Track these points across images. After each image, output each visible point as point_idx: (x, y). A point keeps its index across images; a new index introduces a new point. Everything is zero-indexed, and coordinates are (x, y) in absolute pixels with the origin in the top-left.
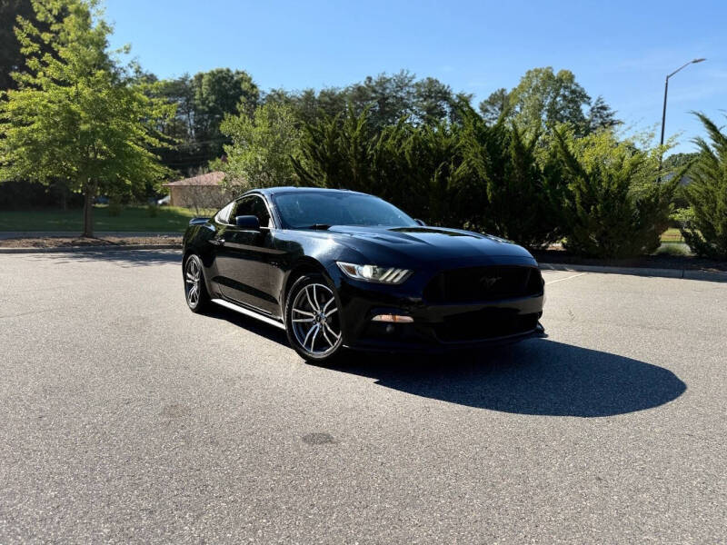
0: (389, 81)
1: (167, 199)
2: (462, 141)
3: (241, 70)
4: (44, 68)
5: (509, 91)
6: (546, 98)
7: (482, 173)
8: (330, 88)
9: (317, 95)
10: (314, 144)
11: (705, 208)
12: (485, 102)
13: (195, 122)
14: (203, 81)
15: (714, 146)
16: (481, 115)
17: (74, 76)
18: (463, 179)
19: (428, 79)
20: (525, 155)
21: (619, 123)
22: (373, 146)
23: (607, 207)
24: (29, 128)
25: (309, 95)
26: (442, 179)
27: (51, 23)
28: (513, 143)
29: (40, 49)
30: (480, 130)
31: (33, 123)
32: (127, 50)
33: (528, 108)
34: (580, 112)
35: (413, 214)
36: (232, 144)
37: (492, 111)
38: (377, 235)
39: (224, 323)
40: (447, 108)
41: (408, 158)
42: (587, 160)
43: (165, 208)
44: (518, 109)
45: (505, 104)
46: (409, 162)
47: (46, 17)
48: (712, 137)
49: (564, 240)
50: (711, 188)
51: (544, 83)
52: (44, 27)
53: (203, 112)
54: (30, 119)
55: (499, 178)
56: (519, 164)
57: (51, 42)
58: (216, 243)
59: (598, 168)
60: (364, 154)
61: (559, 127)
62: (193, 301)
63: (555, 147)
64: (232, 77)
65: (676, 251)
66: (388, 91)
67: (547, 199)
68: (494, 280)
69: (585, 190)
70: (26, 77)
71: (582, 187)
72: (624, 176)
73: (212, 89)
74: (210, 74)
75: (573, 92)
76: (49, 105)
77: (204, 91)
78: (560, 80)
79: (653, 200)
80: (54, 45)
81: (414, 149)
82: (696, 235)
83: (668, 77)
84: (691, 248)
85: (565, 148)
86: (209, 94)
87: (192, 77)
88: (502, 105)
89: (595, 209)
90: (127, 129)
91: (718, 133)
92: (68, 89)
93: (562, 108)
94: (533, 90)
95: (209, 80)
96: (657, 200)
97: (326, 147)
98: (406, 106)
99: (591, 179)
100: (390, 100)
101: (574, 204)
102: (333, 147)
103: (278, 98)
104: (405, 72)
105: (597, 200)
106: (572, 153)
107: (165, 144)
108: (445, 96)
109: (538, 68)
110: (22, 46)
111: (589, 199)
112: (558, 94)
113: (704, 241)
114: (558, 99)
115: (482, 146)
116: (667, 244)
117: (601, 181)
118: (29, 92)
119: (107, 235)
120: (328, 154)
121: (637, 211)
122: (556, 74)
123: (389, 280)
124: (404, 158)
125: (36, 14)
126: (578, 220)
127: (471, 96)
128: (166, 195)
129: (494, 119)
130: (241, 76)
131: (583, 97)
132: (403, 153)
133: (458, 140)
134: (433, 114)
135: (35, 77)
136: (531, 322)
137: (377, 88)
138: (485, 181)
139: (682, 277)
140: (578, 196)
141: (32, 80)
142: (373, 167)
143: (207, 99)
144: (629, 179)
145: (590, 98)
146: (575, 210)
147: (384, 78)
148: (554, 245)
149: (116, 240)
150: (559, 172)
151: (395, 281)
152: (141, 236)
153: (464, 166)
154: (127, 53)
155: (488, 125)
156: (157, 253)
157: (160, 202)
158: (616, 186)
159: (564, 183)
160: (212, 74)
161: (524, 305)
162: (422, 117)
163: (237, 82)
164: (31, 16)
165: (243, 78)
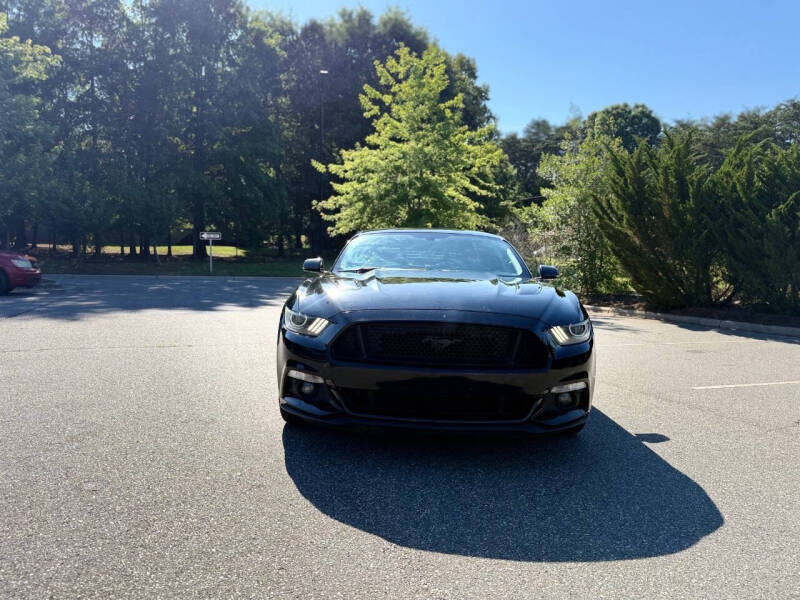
3: (640, 103)
14: (596, 120)
27: (392, 85)
29: (380, 111)
41: (739, 189)
46: (741, 194)
47: (388, 80)
52: (386, 89)
57: (390, 103)
64: (630, 112)
80: (393, 105)
87: (586, 118)
95: (603, 119)
103: (682, 130)
110: (365, 111)
123: (313, 330)
125: (379, 78)
130: (640, 109)
142: (690, 203)
151: (317, 332)
160: (606, 112)
163: (635, 117)
164: (374, 82)
165: (643, 112)
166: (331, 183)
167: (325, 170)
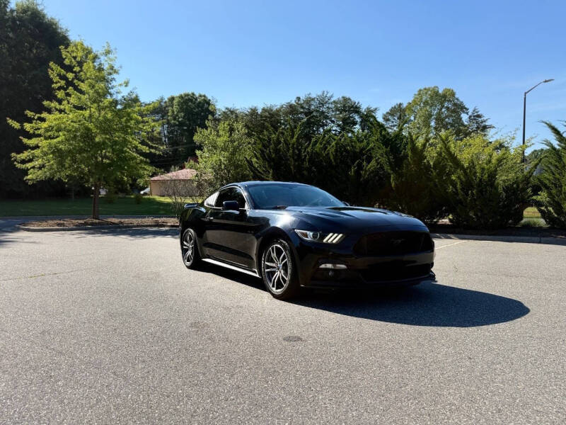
0: (313, 99)
1: (147, 190)
2: (372, 145)
3: (203, 94)
4: (69, 98)
5: (405, 105)
6: (435, 110)
7: (387, 168)
8: (269, 106)
9: (259, 111)
10: (263, 149)
11: (554, 191)
12: (387, 113)
13: (168, 132)
14: (174, 102)
15: (559, 145)
16: (384, 123)
17: (89, 103)
18: (373, 172)
19: (343, 97)
20: (419, 154)
21: (491, 127)
22: (305, 149)
23: (481, 192)
24: (55, 140)
25: (254, 112)
26: (358, 173)
27: (75, 66)
28: (409, 146)
29: (66, 85)
30: (384, 136)
31: (57, 137)
32: (127, 84)
33: (420, 117)
34: (461, 119)
35: (341, 198)
36: (202, 150)
37: (392, 120)
38: (321, 212)
39: (211, 275)
40: (357, 119)
41: (332, 158)
42: (465, 157)
43: (146, 197)
44: (412, 118)
45: (403, 114)
46: (333, 160)
47: (71, 61)
48: (557, 139)
49: (451, 217)
50: (558, 176)
51: (432, 97)
52: (69, 68)
53: (175, 125)
54: (56, 134)
55: (400, 171)
56: (414, 161)
57: (73, 79)
58: (206, 220)
59: (473, 163)
60: (299, 155)
61: (443, 133)
62: (188, 261)
63: (441, 148)
64: (196, 99)
65: (535, 224)
66: (313, 107)
67: (436, 186)
68: (400, 241)
69: (464, 179)
70: (54, 104)
71: (462, 177)
72: (493, 169)
73: (181, 108)
74: (179, 97)
75: (455, 104)
76: (72, 124)
77: (175, 110)
78: (444, 96)
79: (515, 186)
80: (75, 81)
81: (336, 151)
82: (549, 211)
83: (526, 93)
84: (546, 221)
85: (448, 149)
86: (178, 112)
87: (166, 100)
88: (400, 116)
89: (472, 193)
90: (125, 141)
91: (562, 136)
92: (83, 112)
93: (446, 117)
94: (424, 103)
95: (179, 102)
96: (518, 186)
97: (272, 151)
98: (326, 117)
99: (468, 171)
100: (315, 114)
101: (457, 190)
102: (277, 151)
103: (231, 114)
104: (326, 93)
105: (472, 186)
106: (453, 152)
107: (153, 151)
108: (356, 109)
109: (427, 87)
110: (53, 83)
111: (468, 185)
112: (443, 106)
113: (556, 216)
114: (443, 110)
115: (386, 148)
116: (529, 219)
117: (476, 173)
118: (58, 115)
119: (109, 217)
120: (273, 156)
121: (504, 194)
122: (440, 92)
123: (329, 241)
124: (330, 158)
125: (64, 59)
126: (460, 202)
127: (376, 109)
128: (147, 187)
129: (394, 126)
130: (203, 98)
131: (463, 108)
132: (328, 153)
133: (368, 144)
134: (347, 124)
135: (60, 104)
136: (426, 270)
137: (305, 105)
138: (389, 174)
139: (540, 243)
140: (459, 183)
141: (58, 107)
142: (306, 164)
143: (177, 115)
144: (496, 170)
145: (468, 109)
146: (457, 194)
147: (310, 98)
148: (443, 220)
149: (115, 220)
150: (444, 167)
151: (334, 242)
152: (134, 218)
153: (373, 162)
154: (126, 86)
155: (390, 130)
156: (147, 230)
157: (142, 192)
158: (486, 176)
159: (449, 175)
160: (181, 97)
161: (420, 258)
162: (339, 125)
163: (200, 102)
164: (60, 62)
165: (205, 100)
166: (20, 137)
167: (20, 127)
